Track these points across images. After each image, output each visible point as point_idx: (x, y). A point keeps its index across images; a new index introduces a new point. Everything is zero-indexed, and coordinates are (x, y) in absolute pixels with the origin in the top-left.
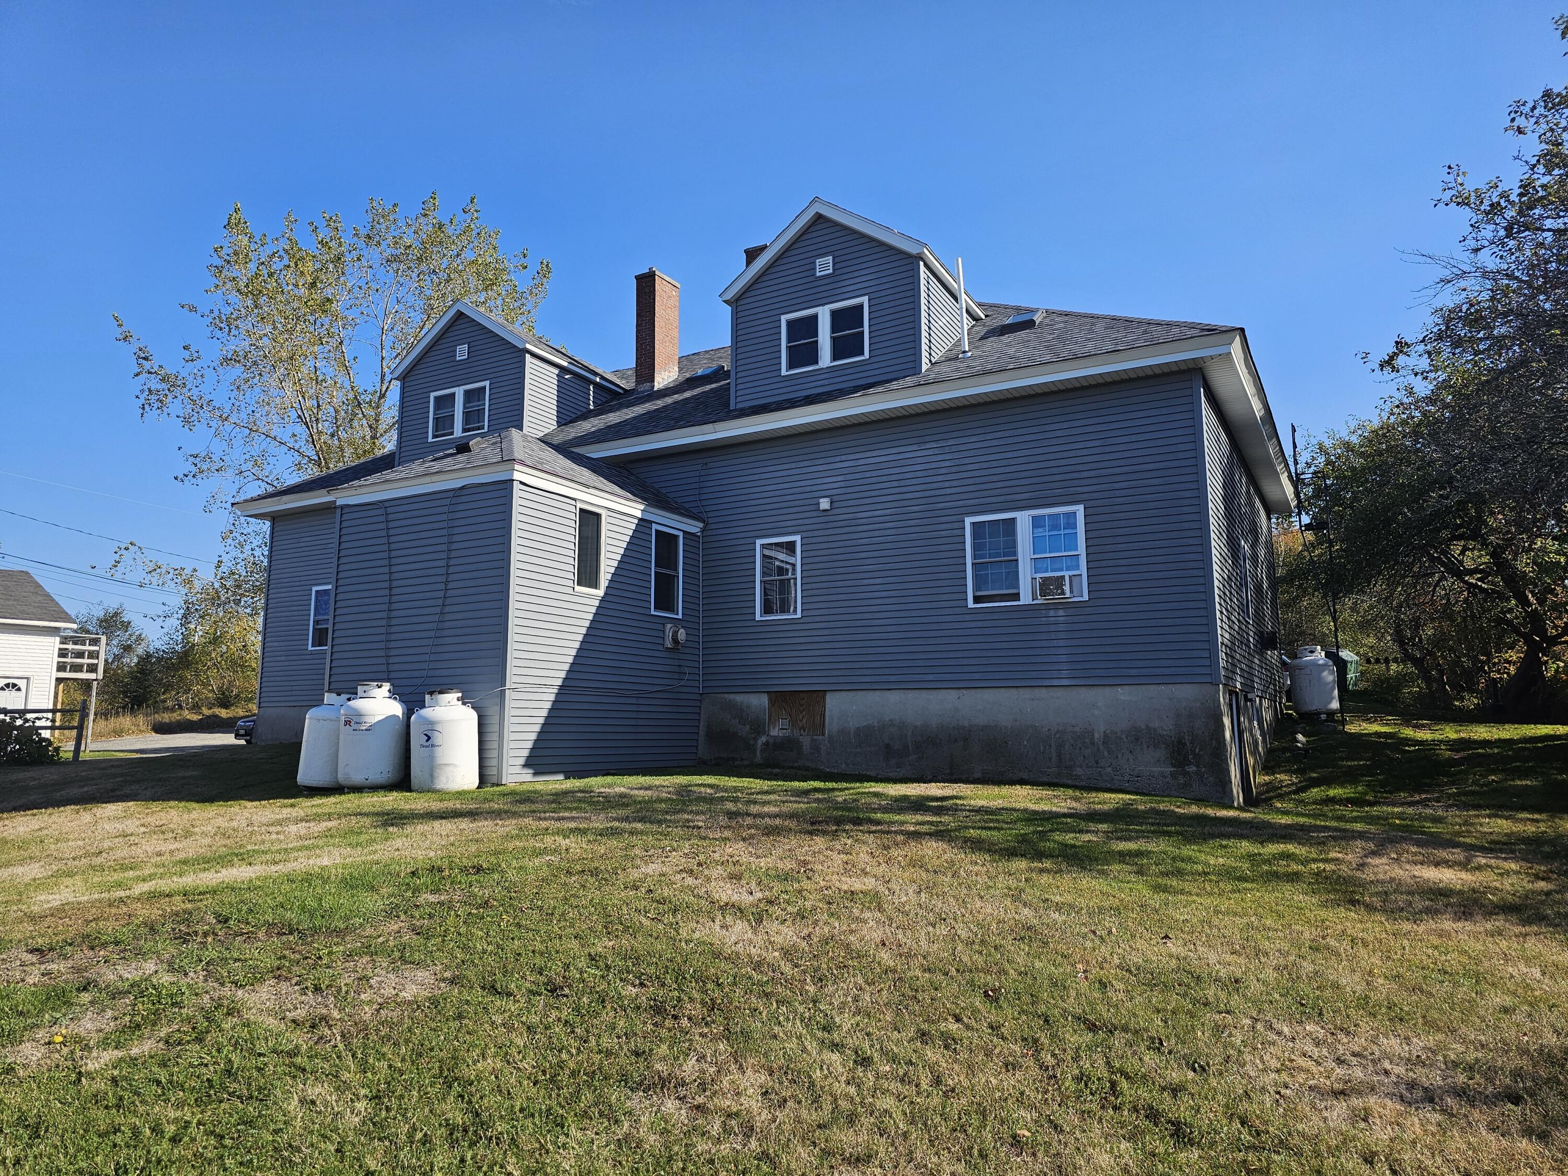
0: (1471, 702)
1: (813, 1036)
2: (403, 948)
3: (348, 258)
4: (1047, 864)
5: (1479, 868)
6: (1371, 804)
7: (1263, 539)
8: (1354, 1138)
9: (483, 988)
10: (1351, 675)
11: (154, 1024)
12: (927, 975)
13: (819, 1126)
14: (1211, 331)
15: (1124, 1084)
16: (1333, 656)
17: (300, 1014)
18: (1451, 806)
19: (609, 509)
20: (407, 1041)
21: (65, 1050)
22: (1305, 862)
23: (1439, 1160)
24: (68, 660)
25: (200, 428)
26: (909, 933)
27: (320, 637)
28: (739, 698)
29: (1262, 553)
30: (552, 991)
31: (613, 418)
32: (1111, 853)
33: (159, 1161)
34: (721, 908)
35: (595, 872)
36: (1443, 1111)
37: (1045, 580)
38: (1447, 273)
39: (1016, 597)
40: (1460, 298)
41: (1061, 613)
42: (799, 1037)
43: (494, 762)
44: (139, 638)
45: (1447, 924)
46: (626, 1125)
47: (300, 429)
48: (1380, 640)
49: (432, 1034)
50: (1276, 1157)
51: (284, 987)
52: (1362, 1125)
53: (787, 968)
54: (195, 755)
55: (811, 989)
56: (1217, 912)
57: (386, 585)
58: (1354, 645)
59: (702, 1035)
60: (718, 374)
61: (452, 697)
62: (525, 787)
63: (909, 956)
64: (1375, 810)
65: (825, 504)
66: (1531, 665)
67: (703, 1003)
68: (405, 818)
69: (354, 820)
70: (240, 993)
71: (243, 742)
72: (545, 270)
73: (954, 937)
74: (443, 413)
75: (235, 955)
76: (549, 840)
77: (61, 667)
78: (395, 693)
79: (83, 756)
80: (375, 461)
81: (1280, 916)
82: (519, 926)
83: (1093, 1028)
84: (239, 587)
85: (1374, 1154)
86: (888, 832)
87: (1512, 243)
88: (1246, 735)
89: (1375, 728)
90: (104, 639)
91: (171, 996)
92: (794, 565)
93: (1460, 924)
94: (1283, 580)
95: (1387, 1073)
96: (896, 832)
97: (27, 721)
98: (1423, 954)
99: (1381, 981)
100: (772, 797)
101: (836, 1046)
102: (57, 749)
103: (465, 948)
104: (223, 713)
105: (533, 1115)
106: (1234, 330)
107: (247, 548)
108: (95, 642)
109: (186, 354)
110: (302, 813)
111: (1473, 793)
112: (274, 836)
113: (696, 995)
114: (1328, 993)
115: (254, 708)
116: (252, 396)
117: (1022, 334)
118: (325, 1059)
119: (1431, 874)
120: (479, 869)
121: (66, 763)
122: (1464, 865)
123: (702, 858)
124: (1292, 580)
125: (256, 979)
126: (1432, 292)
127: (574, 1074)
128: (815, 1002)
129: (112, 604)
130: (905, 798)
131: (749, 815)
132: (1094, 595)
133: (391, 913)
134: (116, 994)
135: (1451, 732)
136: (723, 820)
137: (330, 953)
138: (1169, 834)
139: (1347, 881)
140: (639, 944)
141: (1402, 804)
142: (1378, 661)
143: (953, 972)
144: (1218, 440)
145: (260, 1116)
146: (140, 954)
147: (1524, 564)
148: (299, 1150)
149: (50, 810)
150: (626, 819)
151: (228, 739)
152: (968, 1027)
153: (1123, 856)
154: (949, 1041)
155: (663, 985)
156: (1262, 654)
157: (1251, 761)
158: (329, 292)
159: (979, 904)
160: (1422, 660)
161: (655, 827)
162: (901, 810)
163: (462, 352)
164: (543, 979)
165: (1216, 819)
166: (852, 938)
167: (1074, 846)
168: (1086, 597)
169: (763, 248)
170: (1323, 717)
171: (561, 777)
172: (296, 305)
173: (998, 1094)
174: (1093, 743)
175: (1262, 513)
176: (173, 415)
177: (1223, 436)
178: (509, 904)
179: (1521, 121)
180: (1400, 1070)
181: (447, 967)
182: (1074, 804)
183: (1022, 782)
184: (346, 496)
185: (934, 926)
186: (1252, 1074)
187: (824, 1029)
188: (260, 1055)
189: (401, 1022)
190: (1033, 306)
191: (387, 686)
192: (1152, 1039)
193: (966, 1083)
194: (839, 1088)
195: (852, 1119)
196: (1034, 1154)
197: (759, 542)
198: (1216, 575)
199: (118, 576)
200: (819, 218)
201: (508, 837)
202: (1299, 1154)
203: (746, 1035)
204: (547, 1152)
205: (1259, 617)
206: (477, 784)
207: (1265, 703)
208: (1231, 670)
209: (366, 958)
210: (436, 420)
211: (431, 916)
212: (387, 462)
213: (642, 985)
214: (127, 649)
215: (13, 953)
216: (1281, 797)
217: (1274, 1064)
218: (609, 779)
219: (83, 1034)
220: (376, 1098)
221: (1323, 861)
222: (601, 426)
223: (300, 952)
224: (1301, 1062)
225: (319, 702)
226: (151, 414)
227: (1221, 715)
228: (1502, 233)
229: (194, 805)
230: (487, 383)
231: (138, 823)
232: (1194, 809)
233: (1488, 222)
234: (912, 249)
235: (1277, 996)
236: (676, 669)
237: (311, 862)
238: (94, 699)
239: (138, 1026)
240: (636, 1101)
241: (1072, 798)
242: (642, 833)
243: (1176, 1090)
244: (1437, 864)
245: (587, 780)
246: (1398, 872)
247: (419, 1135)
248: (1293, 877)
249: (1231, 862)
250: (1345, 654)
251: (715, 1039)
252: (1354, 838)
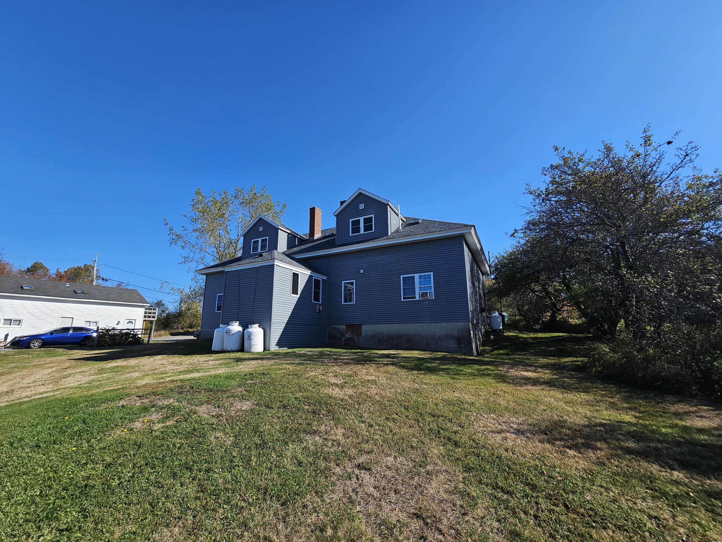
0: (538, 327)
1: (357, 419)
2: (243, 395)
3: (229, 202)
4: (423, 372)
5: (539, 372)
6: (511, 355)
7: (481, 282)
8: (503, 445)
9: (265, 406)
10: (506, 320)
11: (173, 417)
12: (389, 402)
13: (358, 443)
14: (466, 226)
15: (442, 431)
16: (500, 314)
17: (214, 414)
18: (532, 355)
19: (301, 273)
20: (244, 421)
21: (148, 424)
22: (492, 371)
23: (525, 450)
24: (147, 315)
25: (186, 249)
26: (384, 391)
27: (219, 308)
28: (337, 326)
29: (481, 286)
30: (284, 407)
31: (303, 247)
32: (440, 369)
33: (175, 454)
34: (332, 384)
35: (296, 375)
36: (527, 437)
37: (423, 293)
38: (528, 211)
39: (415, 298)
40: (531, 218)
41: (427, 302)
42: (353, 420)
43: (268, 344)
44: (167, 309)
45: (530, 387)
46: (305, 444)
47: (215, 250)
48: (513, 310)
49: (251, 419)
50: (482, 450)
51: (209, 406)
52: (505, 441)
53: (350, 401)
54: (182, 342)
55: (357, 406)
56: (468, 384)
57: (238, 294)
58: (506, 311)
59: (326, 419)
60: (332, 235)
61: (257, 325)
62: (276, 351)
63: (384, 397)
64: (512, 357)
65: (362, 271)
66: (553, 317)
67: (327, 410)
68: (243, 360)
69: (228, 360)
70: (197, 408)
71: (196, 338)
72: (284, 206)
73: (396, 392)
74: (255, 245)
75: (196, 397)
76: (283, 366)
77: (145, 317)
78: (241, 324)
79: (150, 342)
80: (236, 259)
81: (485, 385)
82: (275, 389)
83: (433, 416)
84: (196, 294)
85: (508, 449)
86: (379, 364)
87: (544, 204)
88: (477, 336)
89: (512, 334)
90: (157, 309)
91: (178, 409)
92: (353, 289)
93: (533, 387)
94: (487, 293)
95: (512, 427)
96: (381, 364)
97: (134, 332)
98: (523, 395)
99: (511, 403)
100: (347, 354)
101: (363, 422)
102: (143, 340)
103: (260, 395)
104: (190, 330)
105: (279, 441)
106: (472, 226)
107: (199, 283)
108: (154, 309)
109: (183, 229)
110: (213, 358)
111: (537, 352)
112: (205, 365)
113: (325, 408)
114: (497, 406)
115: (199, 329)
116: (201, 240)
117: (416, 225)
118: (221, 426)
119: (526, 374)
120: (264, 374)
121: (145, 344)
122: (534, 371)
123: (326, 371)
124: (489, 293)
125: (202, 404)
126: (524, 216)
127: (291, 430)
128: (358, 410)
129: (160, 299)
130: (384, 354)
131: (340, 359)
132: (436, 297)
133: (239, 386)
134: (162, 408)
135: (532, 335)
136: (333, 361)
137: (222, 397)
138: (456, 363)
139: (503, 376)
140: (309, 394)
141: (519, 355)
142: (513, 316)
143: (396, 401)
144: (468, 255)
145: (203, 441)
146: (169, 397)
147: (550, 289)
148: (214, 451)
149: (141, 357)
150: (305, 360)
151: (192, 337)
152: (399, 416)
153: (443, 370)
154: (394, 420)
155: (316, 405)
156: (481, 314)
157: (479, 343)
158: (224, 212)
159: (403, 383)
160: (525, 315)
161: (313, 362)
162: (382, 358)
163: (261, 229)
164: (282, 404)
165: (469, 359)
166: (368, 393)
167: (430, 367)
168: (434, 298)
169: (345, 201)
170: (498, 331)
171: (286, 348)
172: (214, 215)
173: (407, 434)
174: (436, 338)
175: (481, 275)
176: (179, 246)
177: (470, 254)
178: (273, 383)
179: (545, 172)
180: (515, 426)
181: (255, 401)
182: (431, 356)
183: (416, 350)
184: (228, 269)
185: (391, 389)
186: (476, 428)
187: (360, 417)
188: (203, 425)
189: (242, 416)
190: (419, 218)
191: (238, 322)
192: (449, 419)
193: (399, 432)
194: (364, 433)
195: (367, 441)
196: (417, 450)
197: (343, 282)
198: (468, 292)
199: (162, 291)
200: (360, 193)
201: (271, 365)
202: (488, 449)
203: (338, 419)
204: (283, 451)
205: (480, 304)
206: (263, 350)
207: (482, 327)
208: (473, 318)
209: (232, 398)
210: (253, 247)
211: (250, 387)
212: (239, 259)
213: (309, 405)
214: (163, 311)
215: (132, 397)
216: (487, 353)
217: (482, 425)
218: (300, 349)
219: (153, 419)
220: (236, 436)
221: (498, 370)
222: (299, 249)
223: (214, 397)
224: (489, 424)
225: (219, 327)
226: (173, 245)
227: (470, 330)
228: (541, 201)
229: (182, 356)
230: (268, 237)
231: (166, 361)
232: (463, 357)
233: (537, 198)
234: (386, 202)
235: (483, 407)
236: (319, 318)
237: (216, 372)
238: (154, 326)
239: (168, 417)
240: (308, 437)
241: (430, 354)
242: (309, 364)
243: (455, 432)
244: (527, 371)
245: (294, 349)
246: (517, 373)
247: (248, 447)
248: (489, 375)
249: (473, 371)
250: (504, 314)
251: (330, 420)
252: (506, 364)
